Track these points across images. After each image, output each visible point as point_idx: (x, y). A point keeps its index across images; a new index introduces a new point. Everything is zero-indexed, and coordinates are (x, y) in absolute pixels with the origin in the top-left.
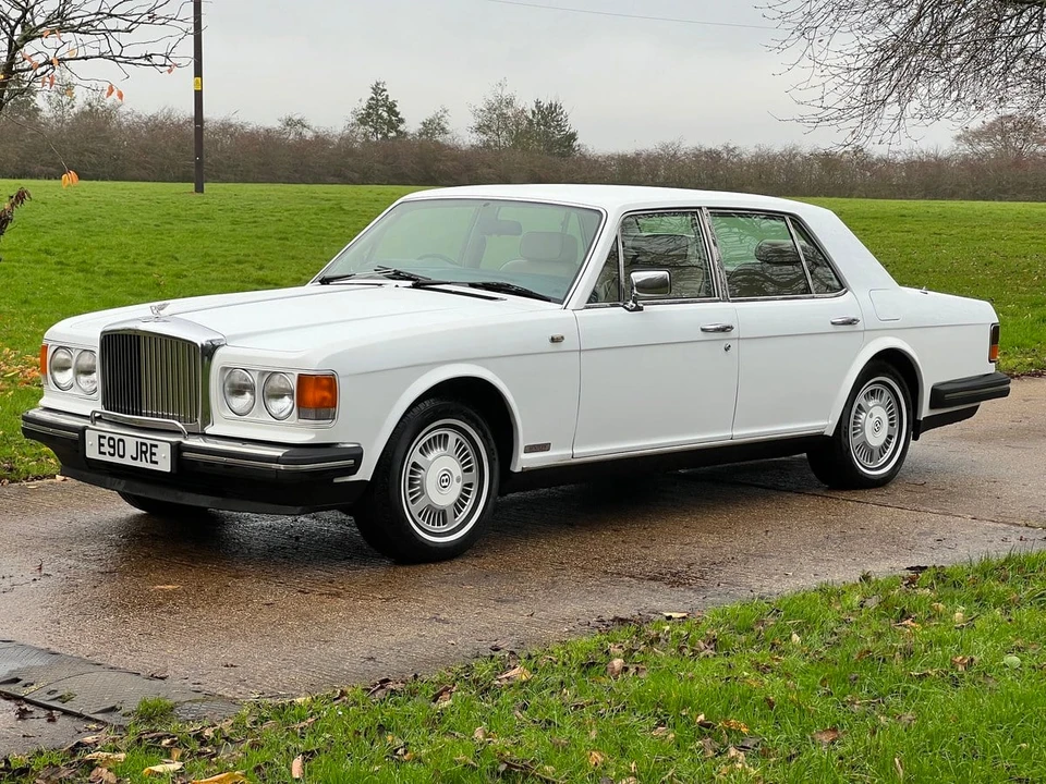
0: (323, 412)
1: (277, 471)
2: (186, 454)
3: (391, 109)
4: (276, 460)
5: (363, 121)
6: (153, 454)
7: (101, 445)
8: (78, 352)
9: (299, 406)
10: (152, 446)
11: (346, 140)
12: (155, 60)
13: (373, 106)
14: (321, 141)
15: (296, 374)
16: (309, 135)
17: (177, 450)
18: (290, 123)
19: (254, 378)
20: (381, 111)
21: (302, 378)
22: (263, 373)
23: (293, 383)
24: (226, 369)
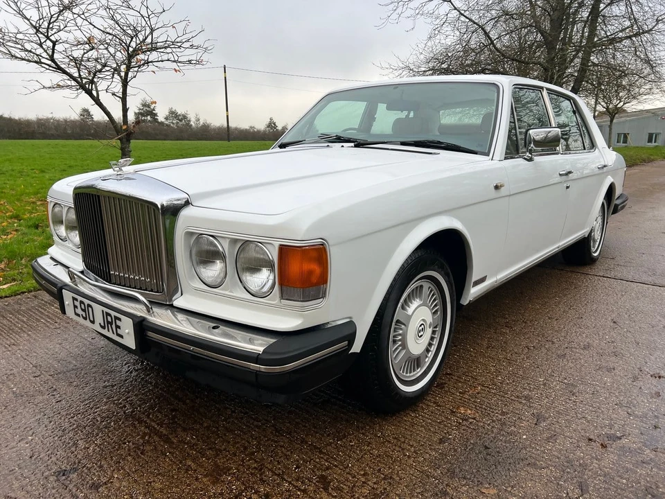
0: (312, 291)
1: (257, 373)
2: (150, 334)
3: (274, 124)
4: (256, 358)
5: (268, 127)
6: (118, 327)
7: (75, 307)
8: (66, 209)
9: (281, 284)
10: (116, 318)
11: (265, 131)
12: (192, 62)
13: (270, 124)
14: (259, 132)
15: (277, 244)
16: (256, 130)
17: (141, 327)
18: (251, 127)
19: (223, 246)
20: (272, 125)
21: (284, 250)
22: (234, 241)
23: (273, 254)
24: (192, 234)
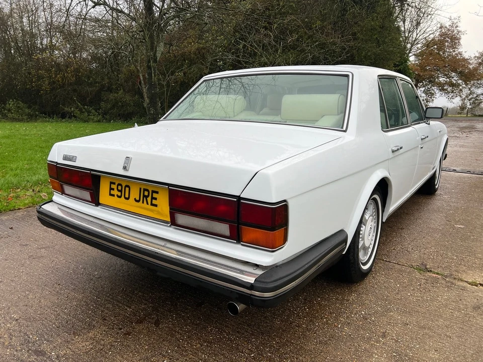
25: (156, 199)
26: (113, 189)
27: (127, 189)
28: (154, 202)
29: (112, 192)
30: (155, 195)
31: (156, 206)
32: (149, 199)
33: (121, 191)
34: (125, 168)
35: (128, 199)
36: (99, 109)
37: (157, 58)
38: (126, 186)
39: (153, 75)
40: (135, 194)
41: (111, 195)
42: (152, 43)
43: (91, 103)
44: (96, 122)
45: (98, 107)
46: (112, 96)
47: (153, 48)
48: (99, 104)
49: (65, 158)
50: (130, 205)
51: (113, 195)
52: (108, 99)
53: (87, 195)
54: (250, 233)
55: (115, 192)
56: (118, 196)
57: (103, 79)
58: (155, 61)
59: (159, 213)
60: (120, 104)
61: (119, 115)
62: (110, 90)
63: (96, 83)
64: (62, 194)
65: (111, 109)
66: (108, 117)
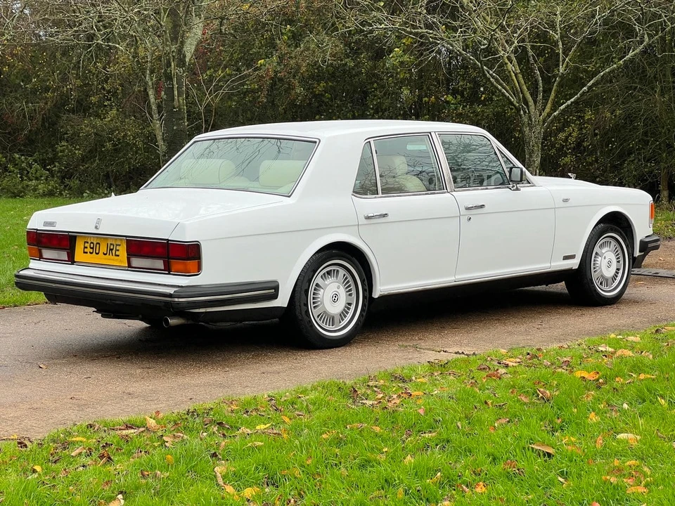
25: (118, 250)
26: (87, 248)
27: (98, 245)
28: (117, 253)
29: (86, 250)
30: (118, 248)
31: (118, 256)
32: (114, 252)
33: (93, 248)
34: (96, 227)
35: (97, 254)
36: (52, 162)
37: (185, 56)
38: (97, 243)
39: (176, 93)
40: (103, 249)
41: (84, 252)
42: (176, 26)
43: (29, 145)
44: (44, 195)
45: (50, 155)
46: (87, 126)
47: (177, 35)
48: (52, 146)
49: (46, 224)
50: (100, 259)
51: (87, 253)
52: (76, 134)
53: (64, 255)
54: (176, 264)
55: (88, 250)
56: (91, 253)
57: (64, 79)
58: (181, 62)
59: (121, 261)
60: (109, 145)
61: (107, 176)
62: (83, 108)
63: (47, 89)
64: (39, 260)
65: (84, 160)
66: (75, 183)
